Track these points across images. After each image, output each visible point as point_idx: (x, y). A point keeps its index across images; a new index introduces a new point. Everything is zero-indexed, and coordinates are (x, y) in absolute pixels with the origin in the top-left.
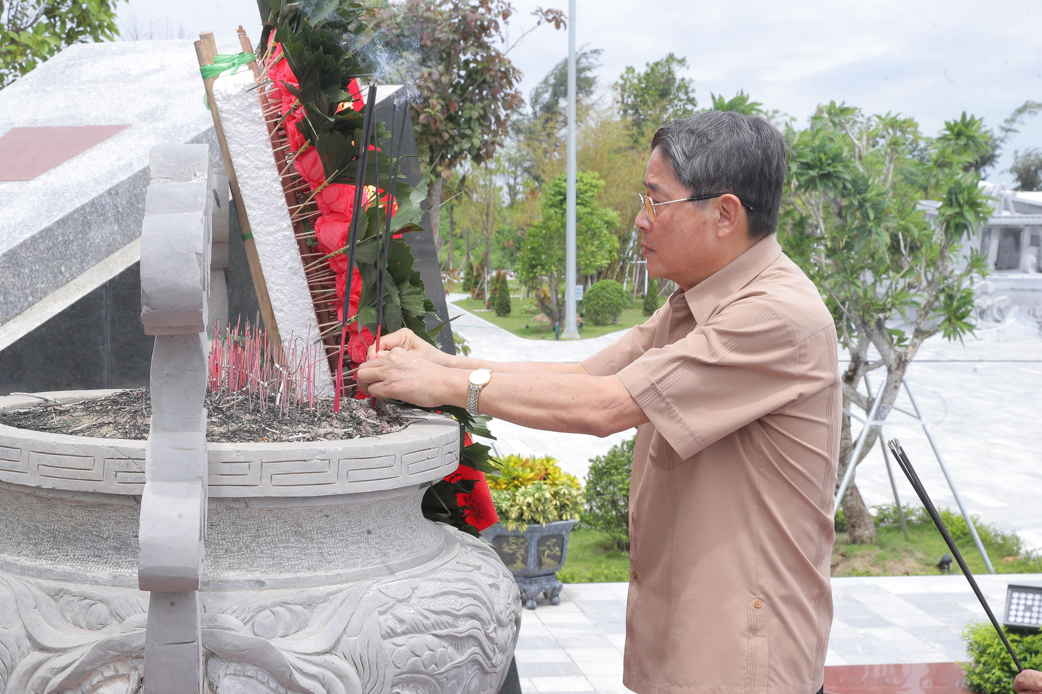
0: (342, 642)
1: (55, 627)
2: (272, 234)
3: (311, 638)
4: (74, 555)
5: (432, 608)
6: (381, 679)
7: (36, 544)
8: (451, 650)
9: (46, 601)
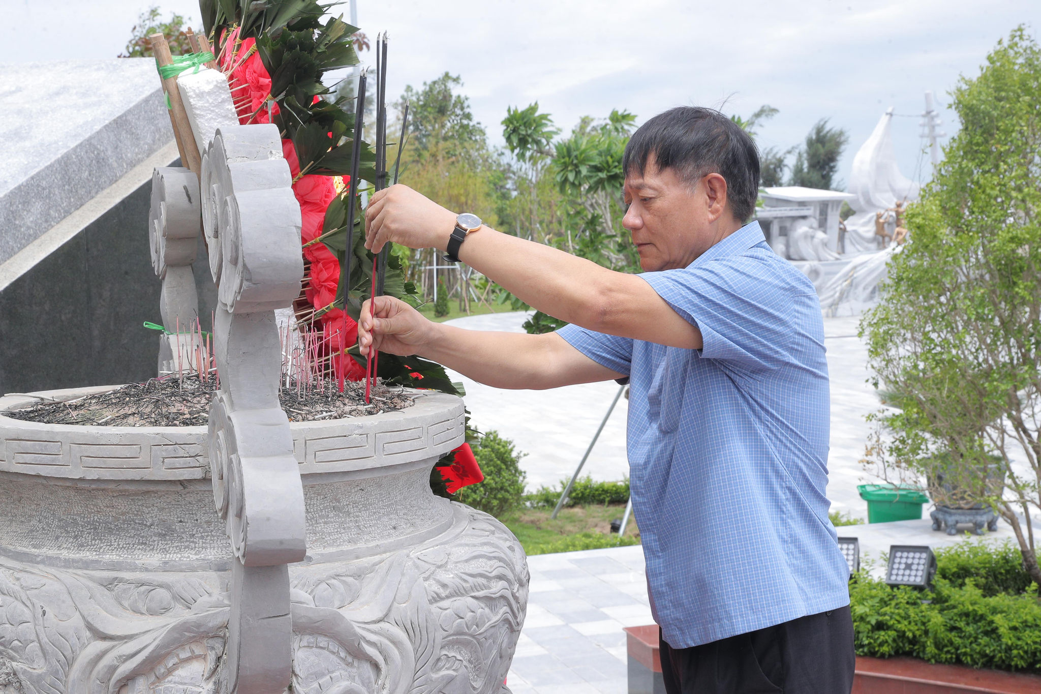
0: (393, 609)
1: (117, 616)
3: (366, 607)
4: (119, 545)
5: (468, 572)
6: (431, 642)
7: (76, 537)
8: (487, 610)
9: (99, 591)
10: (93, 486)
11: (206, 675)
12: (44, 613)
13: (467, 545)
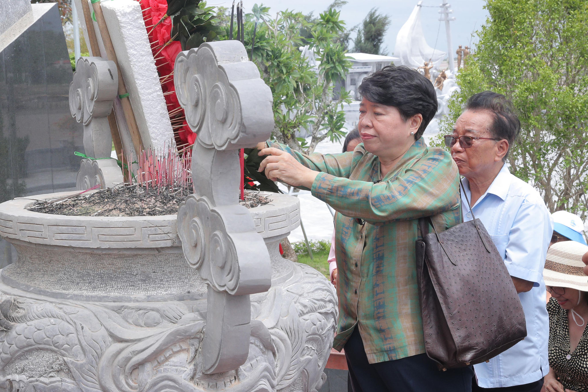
0: (280, 321)
1: (126, 328)
2: (150, 94)
3: (267, 318)
4: (118, 287)
5: (316, 298)
6: (300, 339)
7: (90, 283)
8: (326, 321)
9: (113, 314)
10: (104, 252)
11: (189, 361)
12: (82, 328)
13: (310, 283)
